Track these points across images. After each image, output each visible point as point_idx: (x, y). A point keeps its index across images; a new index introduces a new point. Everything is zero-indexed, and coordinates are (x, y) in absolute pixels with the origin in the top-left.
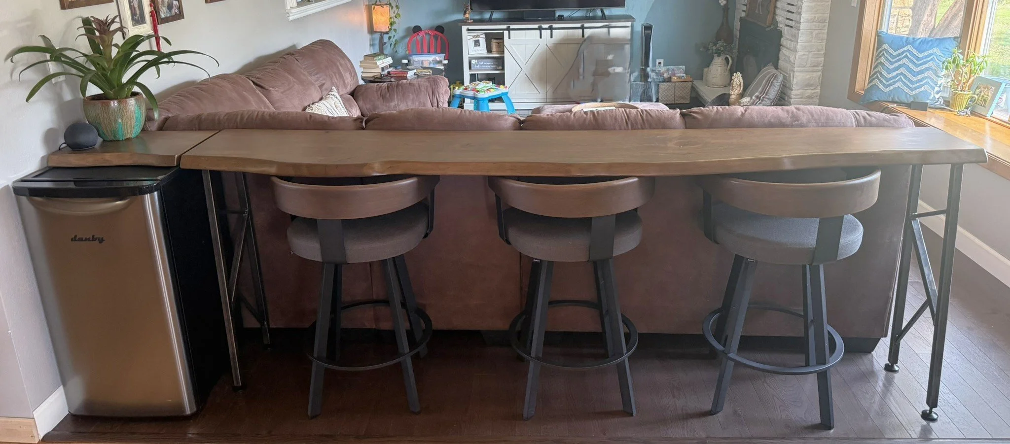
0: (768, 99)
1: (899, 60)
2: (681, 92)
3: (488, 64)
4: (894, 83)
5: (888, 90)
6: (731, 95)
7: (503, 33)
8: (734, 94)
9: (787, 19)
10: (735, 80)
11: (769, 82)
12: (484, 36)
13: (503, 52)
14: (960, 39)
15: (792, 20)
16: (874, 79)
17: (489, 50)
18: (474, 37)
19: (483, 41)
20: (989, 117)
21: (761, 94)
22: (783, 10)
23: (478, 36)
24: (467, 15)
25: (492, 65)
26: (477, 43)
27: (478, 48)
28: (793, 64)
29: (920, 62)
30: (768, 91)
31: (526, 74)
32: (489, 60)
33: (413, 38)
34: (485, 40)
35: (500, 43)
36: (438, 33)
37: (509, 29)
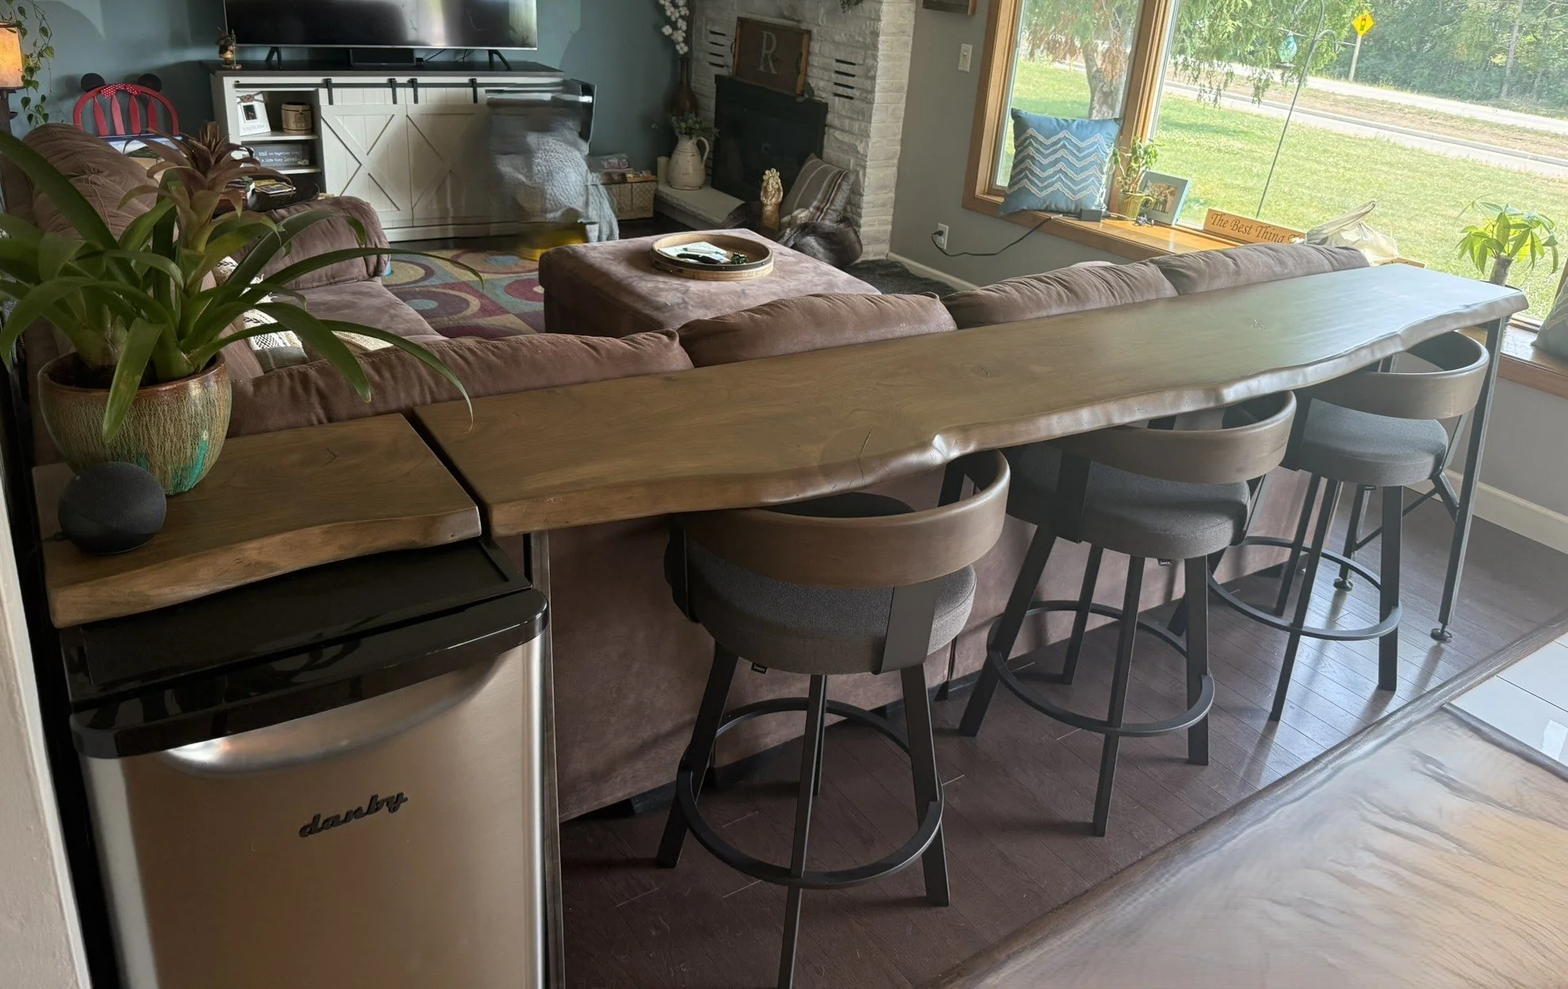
0: (834, 210)
1: (1056, 151)
2: (641, 199)
3: (279, 154)
4: (1052, 184)
5: (1044, 193)
6: (766, 205)
7: (316, 92)
8: (771, 204)
9: (836, 84)
10: (771, 181)
11: (835, 184)
13: (317, 132)
14: (1122, 121)
15: (852, 88)
16: (1022, 179)
17: (276, 125)
18: (243, 99)
19: (260, 109)
20: (1173, 226)
21: (822, 203)
22: (825, 69)
23: (250, 98)
24: (229, 55)
25: (287, 156)
26: (250, 112)
27: (251, 122)
28: (862, 155)
29: (1083, 154)
30: (833, 200)
31: (369, 174)
32: (279, 147)
33: (86, 100)
34: (263, 105)
35: (302, 112)
36: (148, 90)
37: (329, 85)
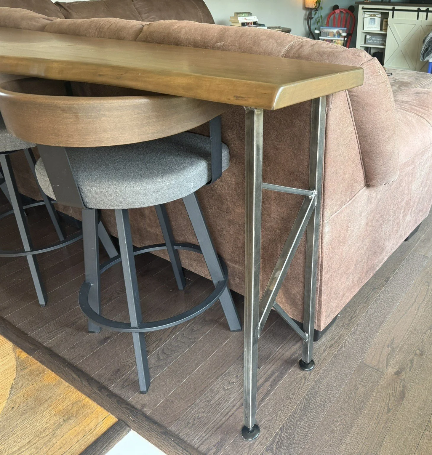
3: (378, 39)
7: (389, 12)
12: (380, 16)
13: (386, 30)
17: (381, 28)
18: (370, 16)
19: (378, 20)
23: (374, 15)
25: (380, 41)
26: (373, 21)
27: (372, 25)
31: (401, 50)
32: (378, 37)
33: (332, 15)
34: (380, 19)
35: (387, 22)
36: (349, 11)
37: (393, 10)
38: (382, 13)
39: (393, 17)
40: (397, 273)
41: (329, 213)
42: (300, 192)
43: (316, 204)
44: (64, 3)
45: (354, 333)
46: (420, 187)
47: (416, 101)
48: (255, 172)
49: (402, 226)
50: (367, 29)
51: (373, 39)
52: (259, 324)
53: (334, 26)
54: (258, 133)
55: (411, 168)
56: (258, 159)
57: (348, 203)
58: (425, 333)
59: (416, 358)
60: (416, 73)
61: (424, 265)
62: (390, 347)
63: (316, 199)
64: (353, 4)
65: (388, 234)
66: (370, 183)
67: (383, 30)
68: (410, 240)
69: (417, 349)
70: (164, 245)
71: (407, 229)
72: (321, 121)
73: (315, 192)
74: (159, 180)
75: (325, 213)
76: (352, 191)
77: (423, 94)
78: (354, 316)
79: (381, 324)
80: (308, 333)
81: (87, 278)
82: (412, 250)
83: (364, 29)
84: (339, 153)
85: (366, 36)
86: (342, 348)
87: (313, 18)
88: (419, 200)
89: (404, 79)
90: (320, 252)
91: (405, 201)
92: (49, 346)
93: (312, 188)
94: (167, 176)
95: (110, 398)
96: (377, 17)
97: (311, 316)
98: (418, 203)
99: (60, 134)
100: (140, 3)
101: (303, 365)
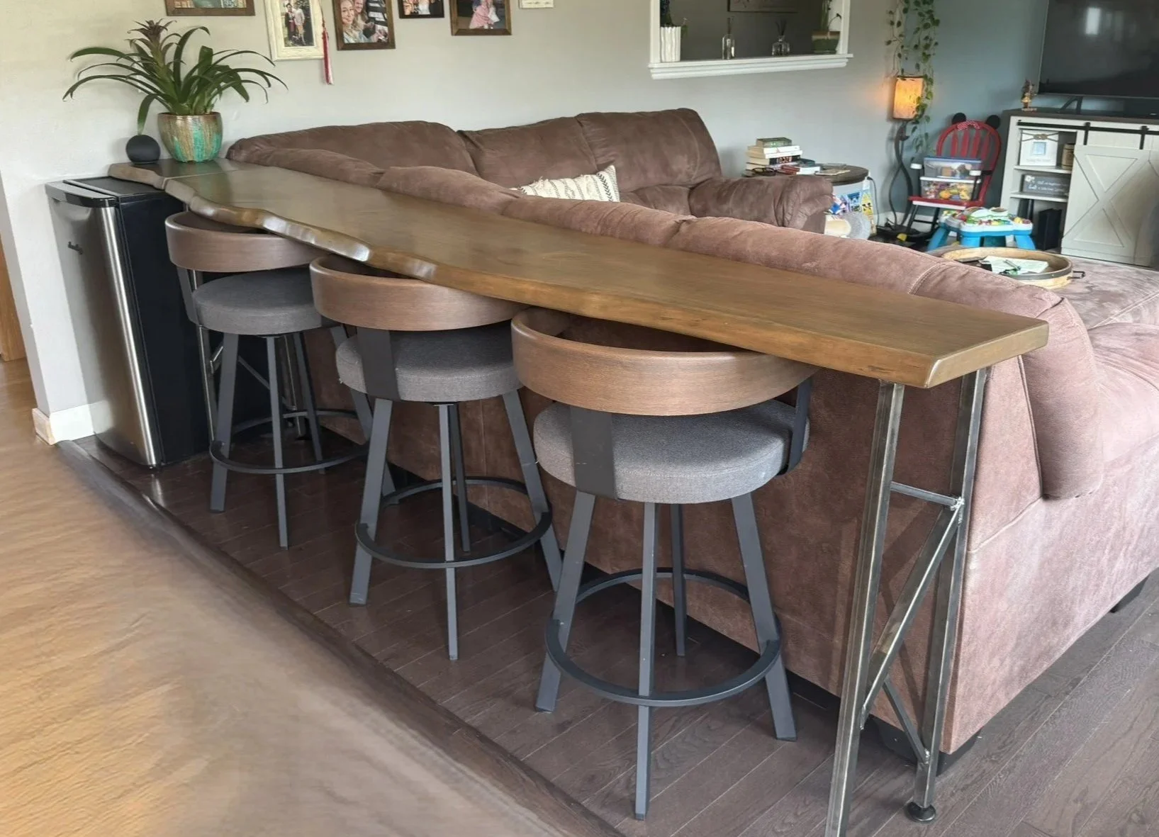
3: (1054, 184)
12: (1056, 137)
13: (1070, 167)
17: (1059, 162)
18: (1035, 137)
19: (1052, 146)
23: (1044, 136)
24: (1027, 100)
25: (1058, 187)
26: (1040, 148)
27: (1039, 156)
31: (1104, 209)
32: (1053, 179)
33: (950, 132)
34: (1056, 144)
35: (1072, 151)
36: (987, 127)
37: (1087, 128)
38: (1060, 133)
39: (1085, 143)
40: (1095, 671)
41: (980, 537)
42: (938, 498)
43: (960, 519)
44: (471, 132)
45: (1010, 770)
46: (1144, 506)
47: (1134, 348)
48: (885, 466)
49: (1106, 580)
50: (1026, 163)
51: (1040, 183)
52: (865, 706)
53: (953, 156)
54: (895, 414)
55: (1125, 471)
56: (891, 448)
57: (1010, 525)
58: (1150, 787)
59: (1131, 827)
60: (1138, 272)
61: (1151, 663)
62: (1079, 802)
63: (961, 512)
64: (998, 110)
65: (1080, 590)
66: (1049, 493)
67: (1064, 167)
68: (1122, 613)
69: (1134, 812)
70: (670, 570)
71: (1117, 586)
72: (978, 394)
73: (961, 501)
74: (723, 465)
75: (973, 537)
76: (1018, 503)
77: (1147, 338)
78: (1008, 741)
79: (1061, 762)
80: (930, 750)
81: (556, 612)
82: (1127, 632)
83: (1021, 164)
84: (1001, 442)
85: (1023, 177)
86: (986, 793)
87: (907, 137)
88: (1142, 530)
89: (1110, 285)
90: (960, 603)
91: (1113, 530)
92: (474, 725)
93: (957, 494)
94: (734, 460)
95: (588, 819)
96: (1050, 141)
97: (938, 718)
98: (1139, 537)
99: (612, 396)
100: (593, 130)
101: (914, 812)
